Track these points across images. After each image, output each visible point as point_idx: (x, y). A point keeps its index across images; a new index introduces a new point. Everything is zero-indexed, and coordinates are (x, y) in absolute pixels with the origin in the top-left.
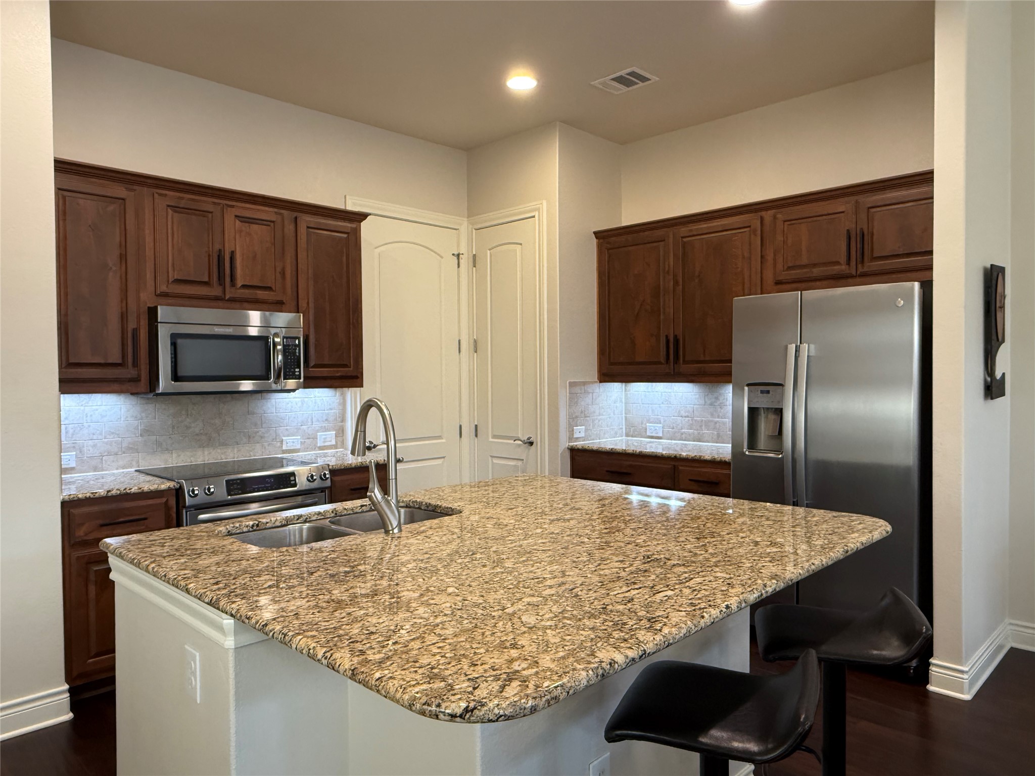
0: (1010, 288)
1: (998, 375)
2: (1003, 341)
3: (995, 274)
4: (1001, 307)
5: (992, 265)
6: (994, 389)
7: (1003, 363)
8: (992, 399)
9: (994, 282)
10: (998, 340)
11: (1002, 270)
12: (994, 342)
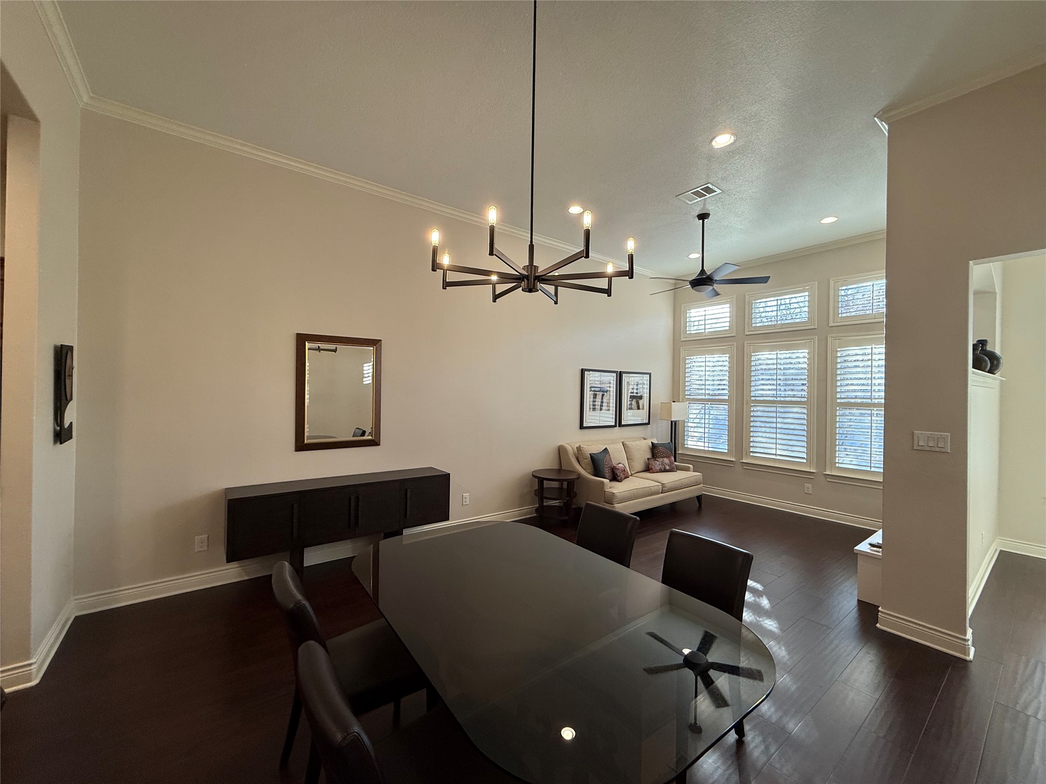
0: (77, 361)
1: (66, 425)
2: (71, 399)
3: (64, 352)
4: (69, 376)
5: (61, 345)
6: (63, 436)
7: (71, 415)
8: (61, 443)
9: (64, 357)
10: (67, 400)
11: (71, 348)
12: (63, 402)
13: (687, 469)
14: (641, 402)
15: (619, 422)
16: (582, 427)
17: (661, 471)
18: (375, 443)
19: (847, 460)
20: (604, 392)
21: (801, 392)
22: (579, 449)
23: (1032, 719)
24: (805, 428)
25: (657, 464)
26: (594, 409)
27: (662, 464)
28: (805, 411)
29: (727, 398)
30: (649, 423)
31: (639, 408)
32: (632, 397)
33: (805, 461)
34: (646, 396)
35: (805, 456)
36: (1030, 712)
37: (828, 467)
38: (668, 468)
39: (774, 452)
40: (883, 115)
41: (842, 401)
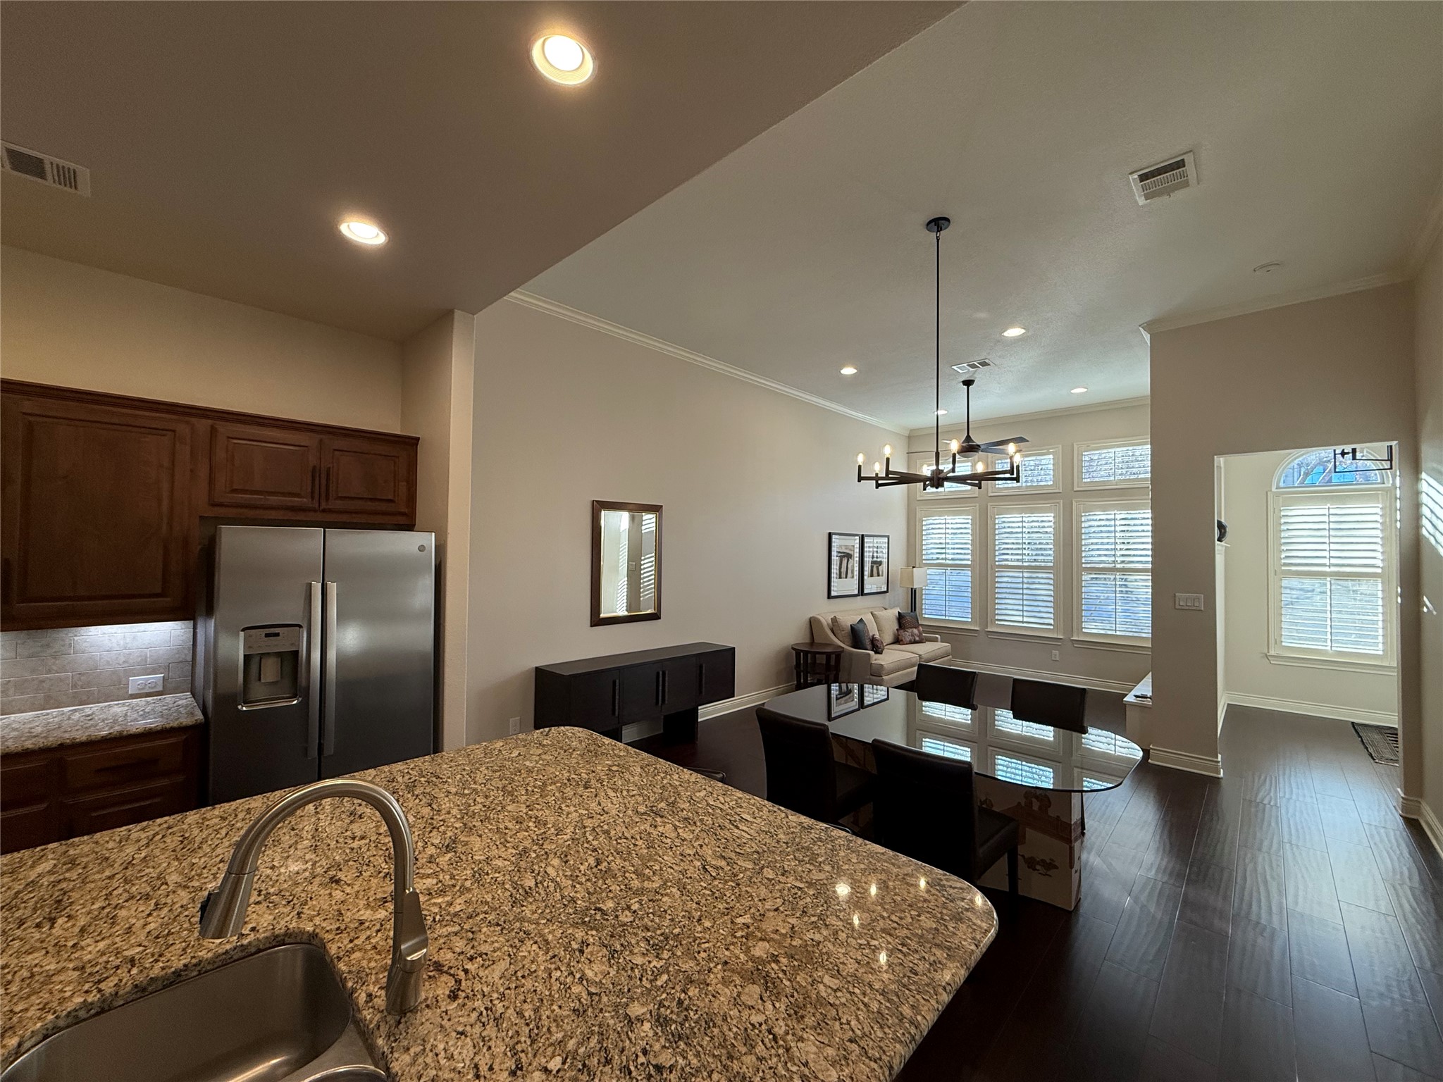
13: (935, 640)
14: (880, 568)
15: (861, 592)
16: (829, 596)
17: (911, 643)
18: (655, 617)
19: (1092, 625)
20: (849, 556)
21: (1048, 557)
22: (834, 620)
23: (1268, 806)
24: (1052, 593)
25: (907, 635)
26: (840, 577)
27: (912, 636)
28: (1052, 576)
29: (969, 563)
30: (887, 592)
31: (879, 575)
32: (873, 563)
33: (1052, 627)
34: (885, 561)
35: (1051, 622)
36: (1266, 802)
37: (1075, 634)
38: (917, 639)
39: (1020, 619)
40: (1148, 327)
41: (1089, 566)
